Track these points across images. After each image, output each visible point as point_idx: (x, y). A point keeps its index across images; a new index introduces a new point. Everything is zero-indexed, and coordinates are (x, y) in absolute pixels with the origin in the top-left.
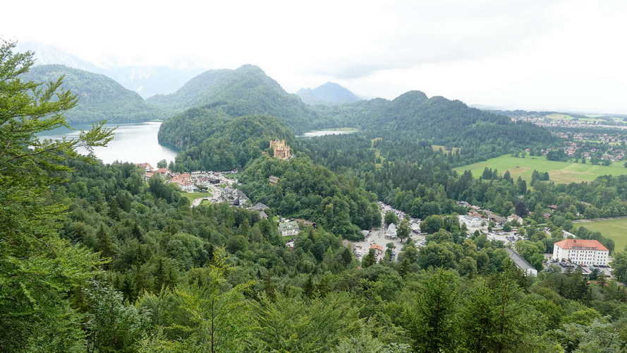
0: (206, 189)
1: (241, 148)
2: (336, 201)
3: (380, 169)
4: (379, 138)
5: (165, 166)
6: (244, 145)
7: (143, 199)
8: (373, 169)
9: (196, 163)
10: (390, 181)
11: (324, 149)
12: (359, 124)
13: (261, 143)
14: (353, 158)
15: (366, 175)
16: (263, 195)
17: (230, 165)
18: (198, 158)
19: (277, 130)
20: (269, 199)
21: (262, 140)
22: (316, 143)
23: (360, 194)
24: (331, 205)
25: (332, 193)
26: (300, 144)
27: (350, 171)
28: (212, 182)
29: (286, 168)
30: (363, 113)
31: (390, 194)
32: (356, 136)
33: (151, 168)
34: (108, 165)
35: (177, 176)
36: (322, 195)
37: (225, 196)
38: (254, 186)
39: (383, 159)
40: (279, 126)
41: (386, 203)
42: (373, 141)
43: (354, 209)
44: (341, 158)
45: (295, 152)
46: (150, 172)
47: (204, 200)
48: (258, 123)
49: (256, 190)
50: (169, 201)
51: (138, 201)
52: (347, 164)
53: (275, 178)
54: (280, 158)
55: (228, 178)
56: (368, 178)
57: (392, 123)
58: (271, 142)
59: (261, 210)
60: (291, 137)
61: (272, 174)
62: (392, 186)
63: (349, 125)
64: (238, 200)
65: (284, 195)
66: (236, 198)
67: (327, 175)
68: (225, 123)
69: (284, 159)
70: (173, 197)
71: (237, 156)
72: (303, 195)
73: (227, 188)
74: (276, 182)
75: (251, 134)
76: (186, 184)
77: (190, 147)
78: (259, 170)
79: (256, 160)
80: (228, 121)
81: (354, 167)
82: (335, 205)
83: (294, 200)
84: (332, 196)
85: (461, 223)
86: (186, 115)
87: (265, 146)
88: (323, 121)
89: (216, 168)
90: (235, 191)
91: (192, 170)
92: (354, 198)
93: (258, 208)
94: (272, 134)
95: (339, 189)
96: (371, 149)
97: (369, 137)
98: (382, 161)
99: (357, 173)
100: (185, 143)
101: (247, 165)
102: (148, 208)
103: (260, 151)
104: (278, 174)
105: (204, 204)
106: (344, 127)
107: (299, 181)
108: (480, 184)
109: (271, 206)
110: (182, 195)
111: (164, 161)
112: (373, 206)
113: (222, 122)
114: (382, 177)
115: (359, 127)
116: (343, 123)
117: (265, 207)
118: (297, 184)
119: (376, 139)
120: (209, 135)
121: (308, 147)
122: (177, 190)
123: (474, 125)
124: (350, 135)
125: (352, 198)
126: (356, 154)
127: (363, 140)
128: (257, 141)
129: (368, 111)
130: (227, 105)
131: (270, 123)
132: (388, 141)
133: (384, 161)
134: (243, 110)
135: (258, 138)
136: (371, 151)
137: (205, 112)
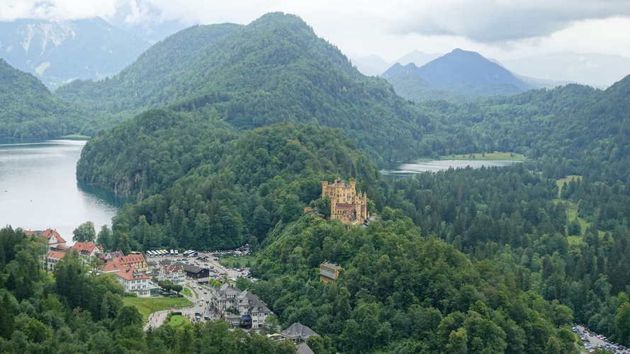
0: (179, 289)
1: (259, 199)
2: (474, 323)
3: (578, 250)
4: (576, 177)
5: (90, 237)
6: (264, 194)
7: (40, 309)
8: (562, 248)
9: (157, 231)
10: (603, 278)
11: (445, 202)
12: (528, 145)
13: (302, 188)
14: (514, 223)
15: (545, 263)
16: (306, 305)
17: (234, 235)
18: (161, 221)
19: (339, 158)
20: (319, 316)
21: (305, 181)
22: (428, 187)
23: (530, 306)
24: (461, 332)
25: (466, 303)
26: (391, 190)
27: (507, 254)
28: (191, 274)
29: (358, 244)
30: (536, 118)
31: (604, 309)
32: (521, 171)
33: (61, 241)
35: (116, 260)
36: (441, 308)
37: (220, 306)
38: (285, 283)
39: (584, 225)
40: (344, 148)
41: (594, 330)
42: (560, 183)
43: (515, 343)
44: (486, 222)
45: (379, 209)
46: (57, 249)
47: (173, 314)
48: (297, 142)
49: (289, 295)
50: (97, 316)
51: (29, 313)
52: (500, 236)
53: (333, 266)
54: (345, 221)
55: (226, 266)
56: (548, 270)
57: (607, 141)
58: (325, 186)
59: (300, 341)
60: (371, 176)
61: (325, 258)
62: (607, 288)
63: (504, 148)
64: (249, 316)
65: (353, 306)
66: (244, 311)
67: (452, 262)
68: (222, 142)
69: (354, 223)
70: (106, 307)
71: (248, 215)
72: (396, 307)
73: (224, 287)
74: (334, 276)
75: (281, 167)
76: (135, 278)
77: (146, 197)
78: (298, 249)
79: (291, 227)
80: (228, 139)
81: (516, 244)
82: (472, 331)
83: (376, 318)
84: (465, 310)
86: (139, 124)
87: (312, 193)
88: (442, 139)
89: (202, 243)
90: (243, 295)
91: (148, 246)
92: (518, 317)
93: (294, 336)
94: (326, 168)
95: (481, 295)
96: (556, 202)
97: (552, 174)
98: (583, 232)
99: (524, 258)
100: (135, 187)
101: (271, 235)
102: (49, 330)
103: (300, 205)
104: (340, 258)
105: (172, 324)
106: (492, 151)
107: (386, 275)
109: (323, 330)
110: (127, 303)
111: (89, 226)
112: (563, 335)
113: (218, 141)
114: (582, 267)
115: (529, 151)
116: (489, 141)
117: (309, 334)
118: (384, 281)
119: (569, 179)
120: (188, 169)
121: (409, 196)
122: (114, 292)
124: (506, 169)
125: (513, 316)
126: (522, 213)
127: (538, 180)
128: (295, 183)
129: (548, 114)
130: (228, 103)
131: (323, 143)
132: (597, 183)
133: (587, 230)
134: (264, 113)
135: (297, 176)
136: (558, 207)
137: (180, 118)
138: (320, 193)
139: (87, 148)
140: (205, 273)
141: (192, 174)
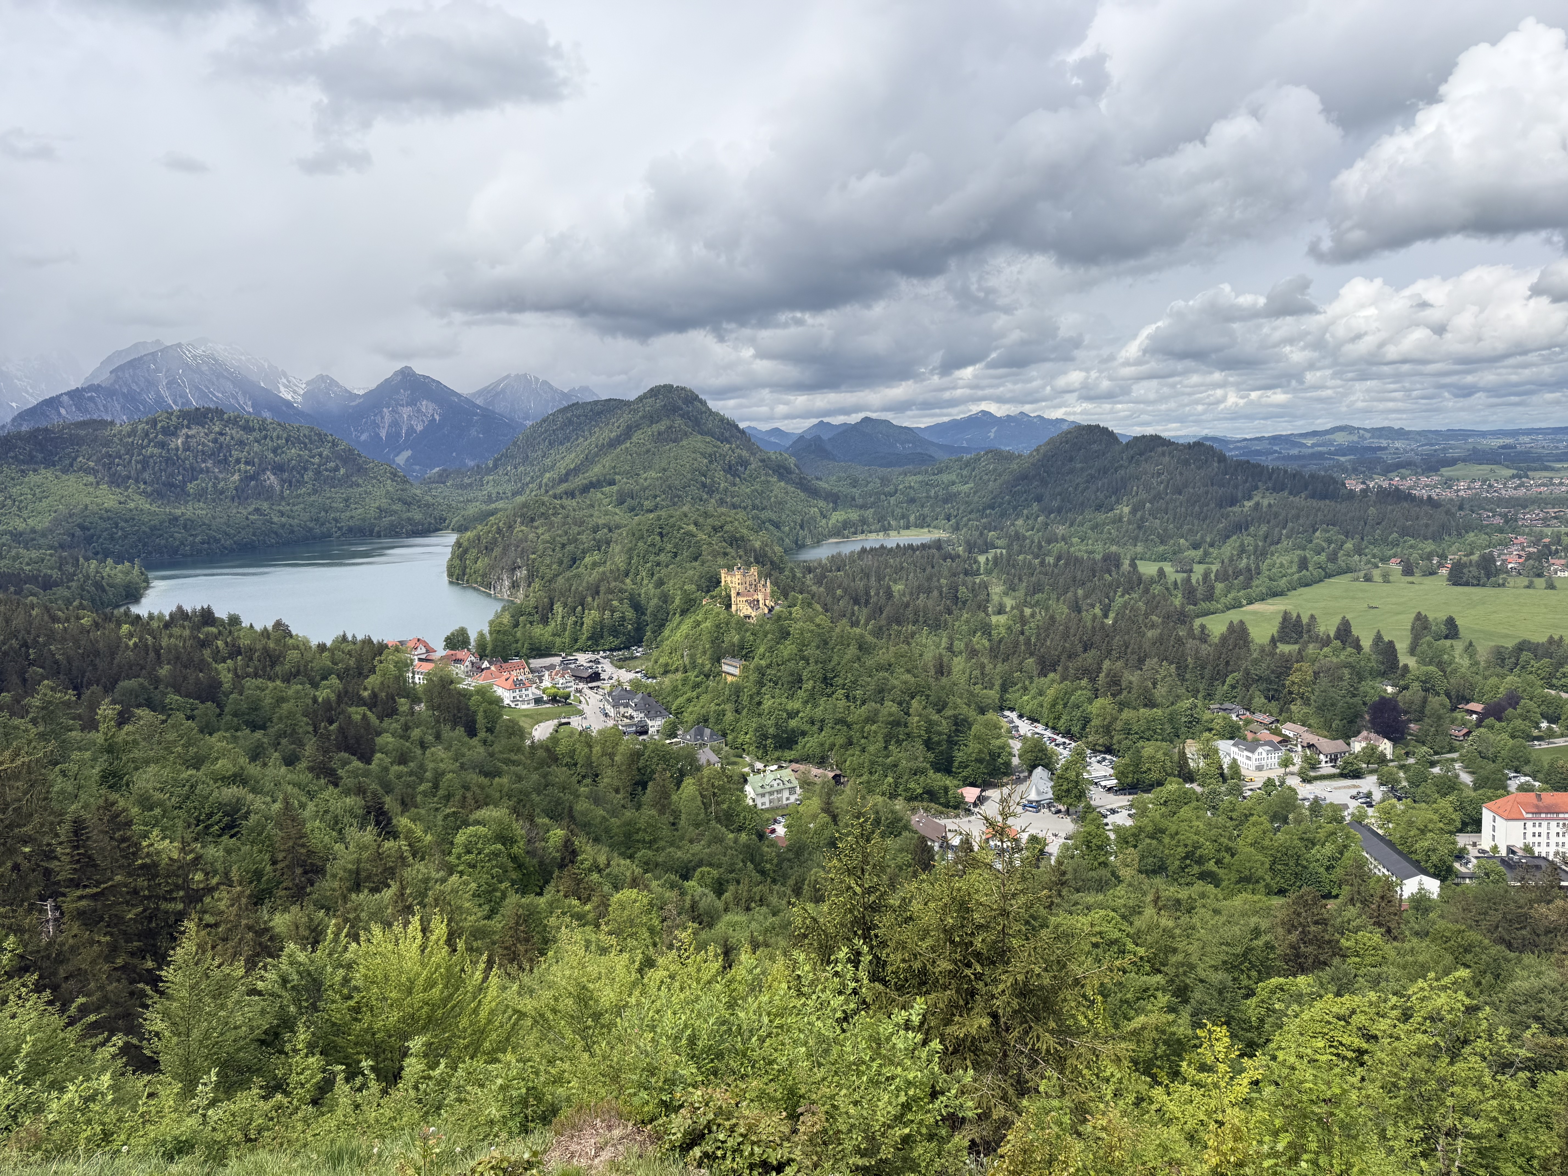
0: (567, 696)
1: (653, 591)
2: (889, 714)
3: (1003, 630)
4: (999, 551)
5: (465, 644)
6: (659, 585)
7: (406, 729)
8: (986, 629)
9: (541, 633)
10: (1031, 659)
11: (857, 585)
12: (947, 518)
13: (700, 577)
14: (933, 603)
15: (968, 645)
16: (705, 704)
17: (627, 633)
18: (545, 621)
19: (740, 543)
20: (723, 715)
21: (702, 570)
22: (839, 569)
23: (952, 693)
24: (877, 726)
25: (881, 693)
26: (799, 574)
27: (926, 637)
28: (580, 678)
29: (761, 636)
30: (954, 489)
31: (1032, 691)
32: (939, 548)
33: (429, 650)
34: (322, 647)
35: (493, 668)
37: (613, 713)
38: (684, 683)
39: (1009, 602)
40: (745, 532)
41: (1024, 715)
43: (936, 733)
44: (903, 604)
45: (785, 595)
46: (426, 660)
47: (561, 724)
48: (692, 528)
49: (689, 694)
50: (472, 732)
51: (393, 733)
52: (918, 618)
53: (736, 661)
54: (747, 611)
55: (620, 667)
56: (971, 653)
57: (1031, 511)
58: (723, 573)
59: (702, 745)
61: (726, 653)
62: (1035, 670)
63: (922, 523)
64: (644, 720)
65: (759, 703)
66: (639, 715)
67: (866, 649)
68: (610, 530)
69: (757, 613)
70: (480, 719)
71: (640, 609)
73: (616, 691)
74: (738, 672)
75: (676, 555)
76: (516, 685)
77: (527, 596)
78: (698, 643)
79: (689, 622)
80: (617, 527)
81: (935, 627)
82: (888, 724)
84: (880, 700)
85: (1226, 762)
86: (516, 515)
87: (711, 583)
88: (853, 516)
89: (592, 643)
90: (639, 698)
91: (532, 654)
92: (938, 705)
94: (726, 554)
95: (897, 683)
96: (978, 579)
97: (973, 549)
98: (1008, 610)
99: (945, 642)
100: (515, 585)
101: (666, 633)
102: (417, 750)
103: (698, 596)
104: (743, 652)
105: (559, 735)
106: (907, 527)
107: (793, 666)
108: (1273, 655)
110: (506, 715)
111: (463, 632)
112: (989, 723)
113: (606, 530)
114: (1008, 648)
115: (948, 526)
116: (904, 516)
118: (791, 674)
119: (991, 555)
120: (573, 561)
121: (819, 580)
122: (491, 703)
123: (1248, 505)
125: (933, 705)
126: (941, 593)
127: (959, 556)
128: (691, 572)
129: (966, 483)
130: (615, 488)
131: (721, 527)
132: (1021, 557)
133: (1012, 608)
134: (655, 497)
135: (695, 564)
136: (980, 584)
137: (563, 507)
138: (719, 582)
139: (458, 544)
140: (597, 676)
141: (577, 568)
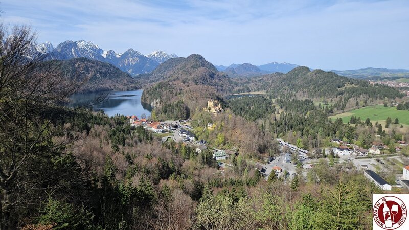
5: (145, 117)
10: (286, 126)
12: (265, 89)
14: (261, 111)
15: (270, 122)
16: (204, 135)
20: (208, 137)
21: (203, 101)
22: (237, 102)
24: (247, 141)
28: (173, 127)
29: (218, 118)
33: (137, 119)
34: (112, 117)
35: (152, 123)
47: (169, 138)
48: (201, 90)
49: (200, 132)
50: (148, 139)
53: (212, 124)
54: (214, 111)
58: (209, 102)
61: (209, 122)
63: (259, 90)
64: (189, 138)
65: (217, 135)
66: (187, 136)
69: (217, 112)
74: (212, 127)
76: (158, 128)
78: (202, 119)
79: (200, 113)
82: (250, 141)
85: (335, 153)
86: (157, 86)
100: (157, 103)
101: (194, 116)
102: (135, 143)
103: (202, 108)
104: (213, 121)
108: (348, 126)
109: (209, 142)
114: (280, 123)
118: (225, 128)
119: (276, 99)
121: (232, 104)
123: (343, 88)
126: (263, 108)
127: (268, 99)
128: (200, 101)
131: (208, 90)
133: (281, 113)
136: (273, 106)
138: (207, 104)
139: (143, 93)
140: (176, 126)
